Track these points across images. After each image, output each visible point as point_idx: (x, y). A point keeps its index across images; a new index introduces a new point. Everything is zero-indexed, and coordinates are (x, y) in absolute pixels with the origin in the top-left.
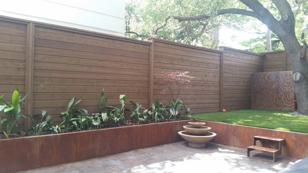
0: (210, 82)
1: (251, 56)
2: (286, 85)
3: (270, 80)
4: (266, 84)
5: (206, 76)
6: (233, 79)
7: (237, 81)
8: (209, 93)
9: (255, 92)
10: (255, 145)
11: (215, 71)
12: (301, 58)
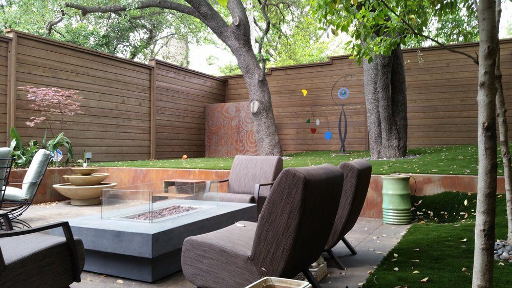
0: (130, 113)
1: (205, 78)
2: (248, 121)
3: (230, 114)
4: (224, 120)
5: (123, 103)
6: (173, 112)
7: (181, 114)
8: (129, 131)
9: (210, 133)
11: (140, 96)
12: (260, 81)
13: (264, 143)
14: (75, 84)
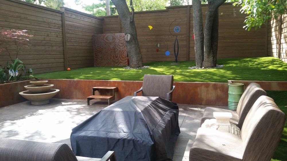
0: (52, 42)
1: (92, 18)
2: (121, 45)
3: (109, 41)
4: (105, 44)
5: (48, 36)
6: (76, 40)
7: (80, 41)
8: (52, 53)
9: (96, 52)
10: (94, 94)
11: (57, 31)
12: (131, 22)
13: (134, 59)
14: (20, 25)
